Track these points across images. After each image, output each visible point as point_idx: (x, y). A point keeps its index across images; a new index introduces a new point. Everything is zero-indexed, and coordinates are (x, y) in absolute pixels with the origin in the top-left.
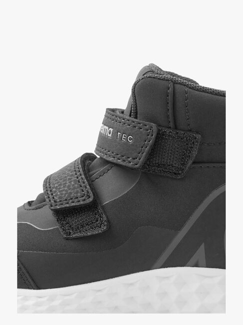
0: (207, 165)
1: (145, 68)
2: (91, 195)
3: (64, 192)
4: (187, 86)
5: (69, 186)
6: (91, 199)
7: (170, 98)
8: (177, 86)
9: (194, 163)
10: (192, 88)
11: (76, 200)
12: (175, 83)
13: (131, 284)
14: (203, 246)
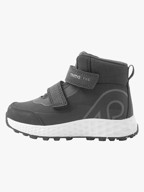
0: (101, 85)
1: (81, 53)
2: (67, 103)
3: (57, 101)
4: (95, 58)
5: (59, 99)
6: (66, 104)
7: (89, 62)
8: (92, 58)
9: (97, 84)
10: (96, 59)
11: (61, 104)
12: (91, 57)
13: (76, 124)
14: (100, 112)
